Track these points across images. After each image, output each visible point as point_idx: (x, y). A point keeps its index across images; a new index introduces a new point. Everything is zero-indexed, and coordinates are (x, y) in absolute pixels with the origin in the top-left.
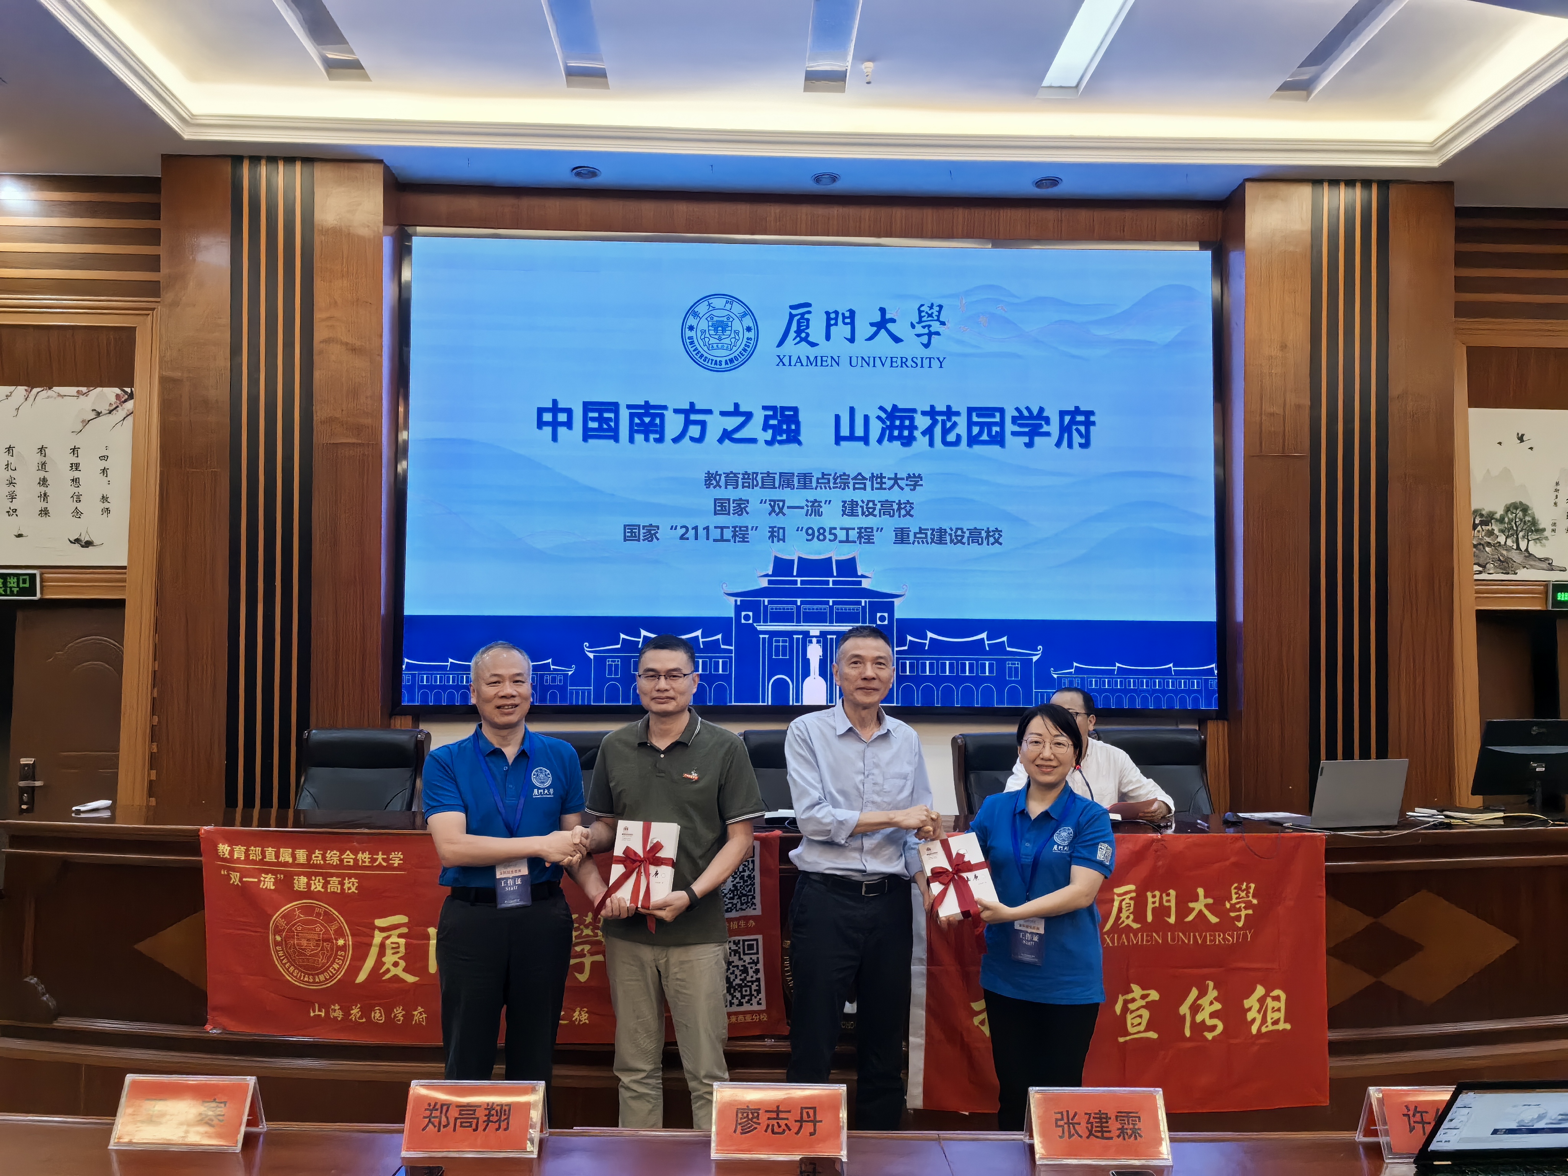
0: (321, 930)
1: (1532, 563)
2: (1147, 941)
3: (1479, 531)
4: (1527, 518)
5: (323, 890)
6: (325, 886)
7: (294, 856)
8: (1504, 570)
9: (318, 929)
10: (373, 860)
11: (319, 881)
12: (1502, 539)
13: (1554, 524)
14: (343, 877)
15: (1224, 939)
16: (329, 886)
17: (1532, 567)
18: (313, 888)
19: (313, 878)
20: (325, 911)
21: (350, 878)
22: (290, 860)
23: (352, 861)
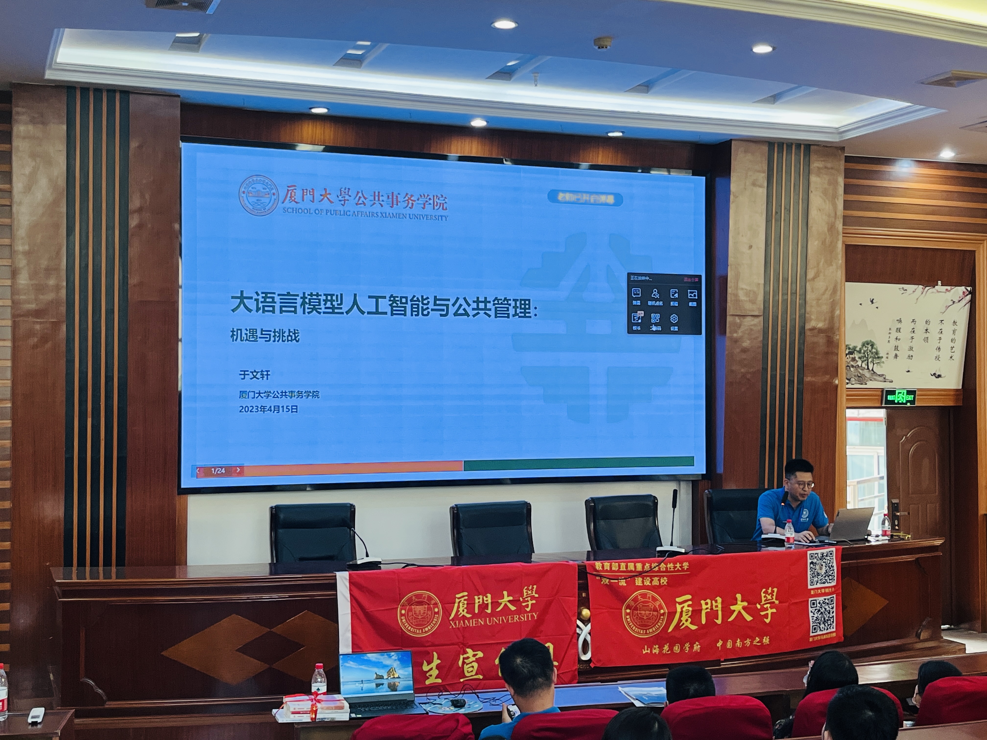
0: (652, 606)
1: (875, 377)
2: (475, 624)
3: (847, 358)
4: (874, 350)
5: (650, 584)
6: (651, 582)
7: (635, 567)
8: (860, 382)
9: (650, 606)
10: (675, 567)
11: (648, 580)
12: (859, 363)
13: (888, 354)
14: (660, 577)
15: (519, 618)
16: (653, 582)
17: (875, 380)
18: (645, 584)
19: (645, 578)
20: (652, 596)
21: (663, 577)
22: (634, 570)
23: (664, 568)
